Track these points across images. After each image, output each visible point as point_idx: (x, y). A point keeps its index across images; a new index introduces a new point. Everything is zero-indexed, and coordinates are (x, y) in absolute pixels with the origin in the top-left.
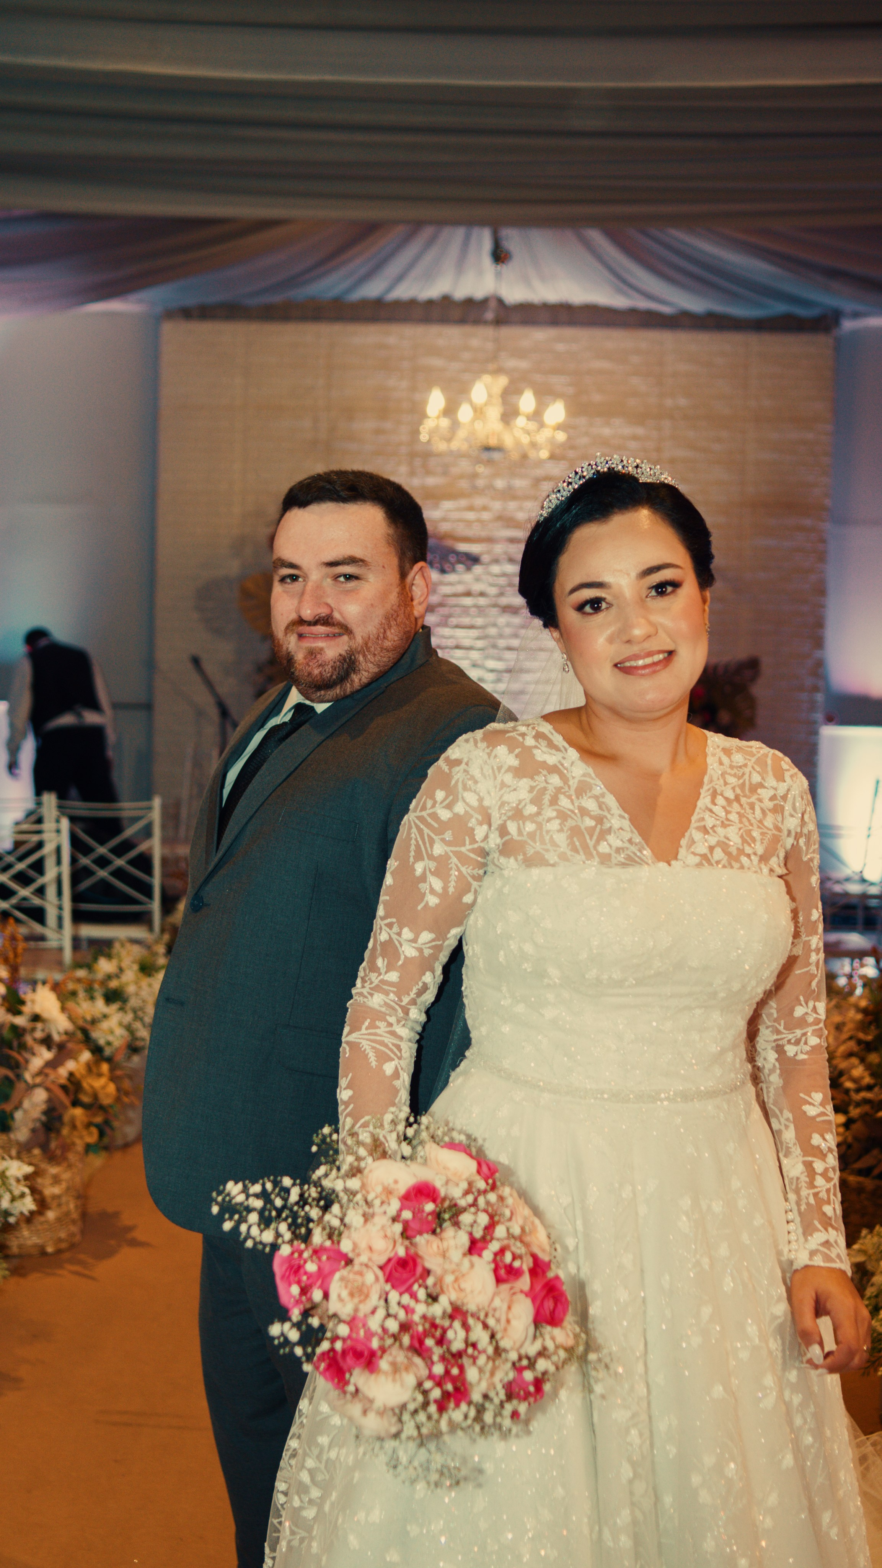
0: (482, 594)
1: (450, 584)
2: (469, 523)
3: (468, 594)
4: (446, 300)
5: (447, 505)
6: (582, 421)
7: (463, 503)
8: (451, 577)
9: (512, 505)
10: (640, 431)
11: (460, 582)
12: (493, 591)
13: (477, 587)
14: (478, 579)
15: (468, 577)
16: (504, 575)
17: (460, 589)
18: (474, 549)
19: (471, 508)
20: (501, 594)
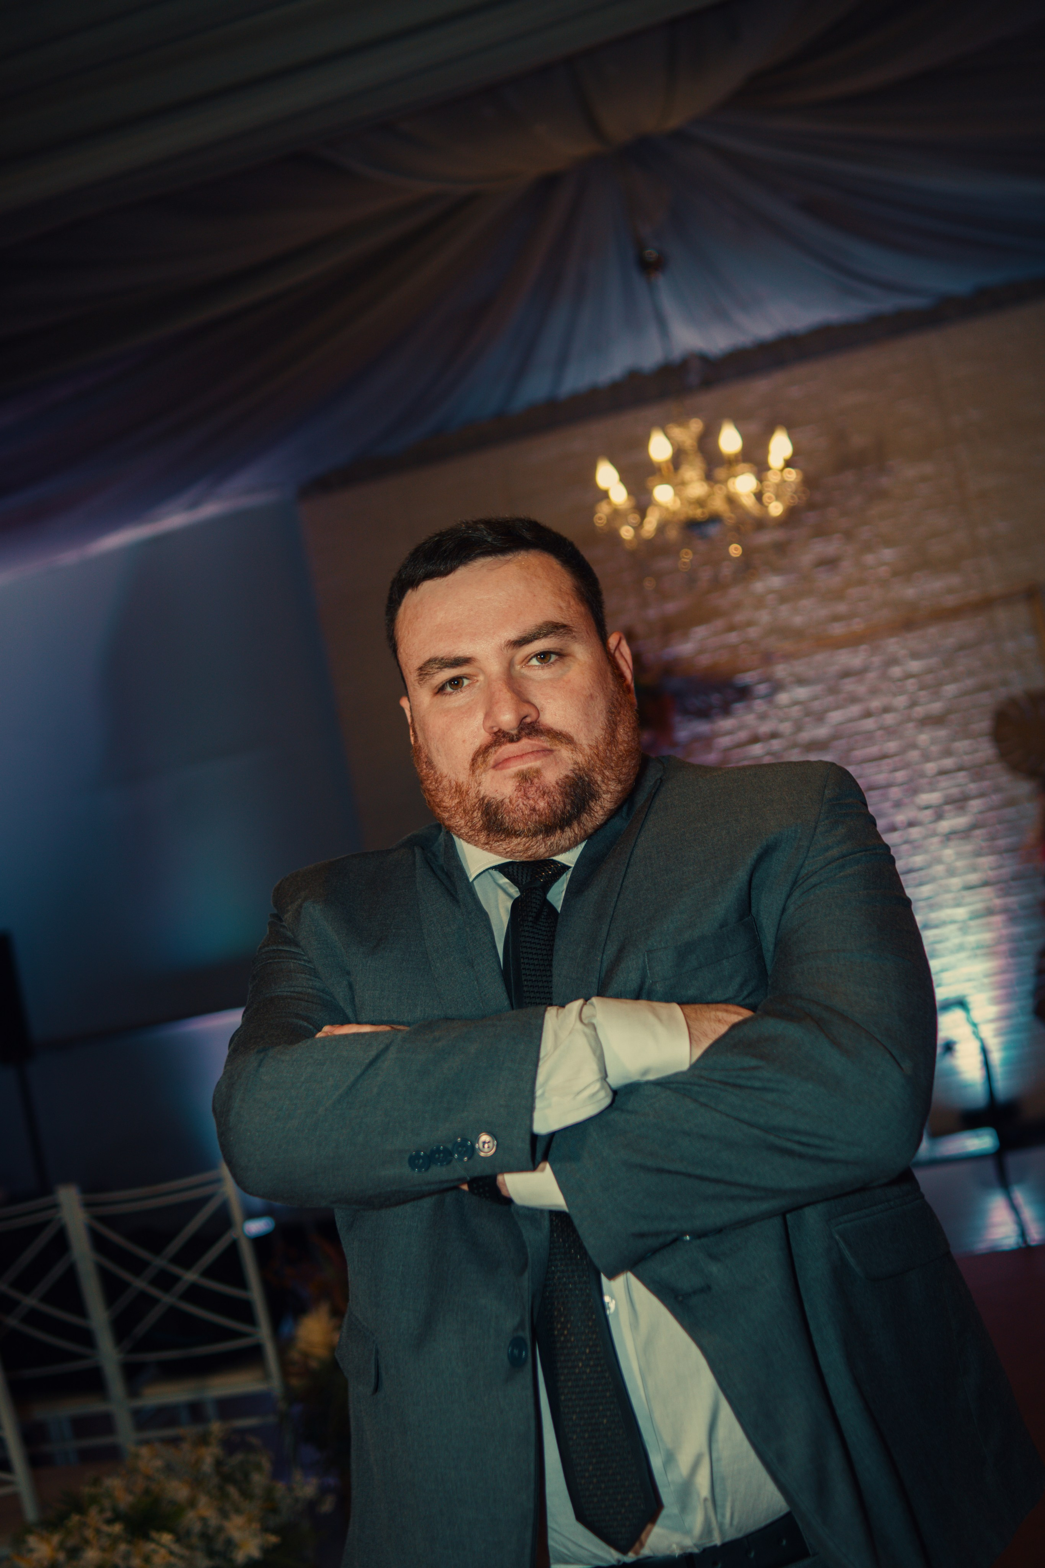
0: (774, 735)
1: (730, 733)
2: (733, 648)
3: (755, 739)
4: (634, 377)
5: (700, 632)
6: (849, 477)
7: (719, 623)
8: (726, 724)
9: (784, 610)
10: (928, 468)
11: (741, 727)
12: (786, 727)
13: (765, 728)
14: (763, 717)
15: (750, 718)
16: (796, 703)
17: (743, 735)
18: (747, 678)
19: (731, 628)
20: (799, 727)
